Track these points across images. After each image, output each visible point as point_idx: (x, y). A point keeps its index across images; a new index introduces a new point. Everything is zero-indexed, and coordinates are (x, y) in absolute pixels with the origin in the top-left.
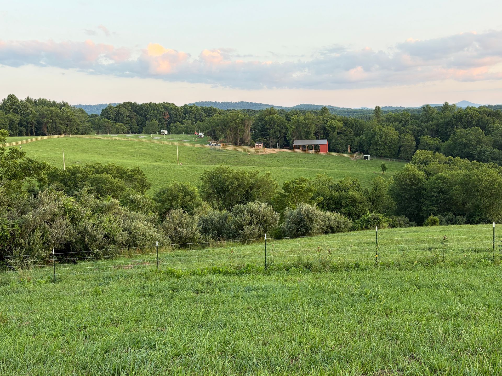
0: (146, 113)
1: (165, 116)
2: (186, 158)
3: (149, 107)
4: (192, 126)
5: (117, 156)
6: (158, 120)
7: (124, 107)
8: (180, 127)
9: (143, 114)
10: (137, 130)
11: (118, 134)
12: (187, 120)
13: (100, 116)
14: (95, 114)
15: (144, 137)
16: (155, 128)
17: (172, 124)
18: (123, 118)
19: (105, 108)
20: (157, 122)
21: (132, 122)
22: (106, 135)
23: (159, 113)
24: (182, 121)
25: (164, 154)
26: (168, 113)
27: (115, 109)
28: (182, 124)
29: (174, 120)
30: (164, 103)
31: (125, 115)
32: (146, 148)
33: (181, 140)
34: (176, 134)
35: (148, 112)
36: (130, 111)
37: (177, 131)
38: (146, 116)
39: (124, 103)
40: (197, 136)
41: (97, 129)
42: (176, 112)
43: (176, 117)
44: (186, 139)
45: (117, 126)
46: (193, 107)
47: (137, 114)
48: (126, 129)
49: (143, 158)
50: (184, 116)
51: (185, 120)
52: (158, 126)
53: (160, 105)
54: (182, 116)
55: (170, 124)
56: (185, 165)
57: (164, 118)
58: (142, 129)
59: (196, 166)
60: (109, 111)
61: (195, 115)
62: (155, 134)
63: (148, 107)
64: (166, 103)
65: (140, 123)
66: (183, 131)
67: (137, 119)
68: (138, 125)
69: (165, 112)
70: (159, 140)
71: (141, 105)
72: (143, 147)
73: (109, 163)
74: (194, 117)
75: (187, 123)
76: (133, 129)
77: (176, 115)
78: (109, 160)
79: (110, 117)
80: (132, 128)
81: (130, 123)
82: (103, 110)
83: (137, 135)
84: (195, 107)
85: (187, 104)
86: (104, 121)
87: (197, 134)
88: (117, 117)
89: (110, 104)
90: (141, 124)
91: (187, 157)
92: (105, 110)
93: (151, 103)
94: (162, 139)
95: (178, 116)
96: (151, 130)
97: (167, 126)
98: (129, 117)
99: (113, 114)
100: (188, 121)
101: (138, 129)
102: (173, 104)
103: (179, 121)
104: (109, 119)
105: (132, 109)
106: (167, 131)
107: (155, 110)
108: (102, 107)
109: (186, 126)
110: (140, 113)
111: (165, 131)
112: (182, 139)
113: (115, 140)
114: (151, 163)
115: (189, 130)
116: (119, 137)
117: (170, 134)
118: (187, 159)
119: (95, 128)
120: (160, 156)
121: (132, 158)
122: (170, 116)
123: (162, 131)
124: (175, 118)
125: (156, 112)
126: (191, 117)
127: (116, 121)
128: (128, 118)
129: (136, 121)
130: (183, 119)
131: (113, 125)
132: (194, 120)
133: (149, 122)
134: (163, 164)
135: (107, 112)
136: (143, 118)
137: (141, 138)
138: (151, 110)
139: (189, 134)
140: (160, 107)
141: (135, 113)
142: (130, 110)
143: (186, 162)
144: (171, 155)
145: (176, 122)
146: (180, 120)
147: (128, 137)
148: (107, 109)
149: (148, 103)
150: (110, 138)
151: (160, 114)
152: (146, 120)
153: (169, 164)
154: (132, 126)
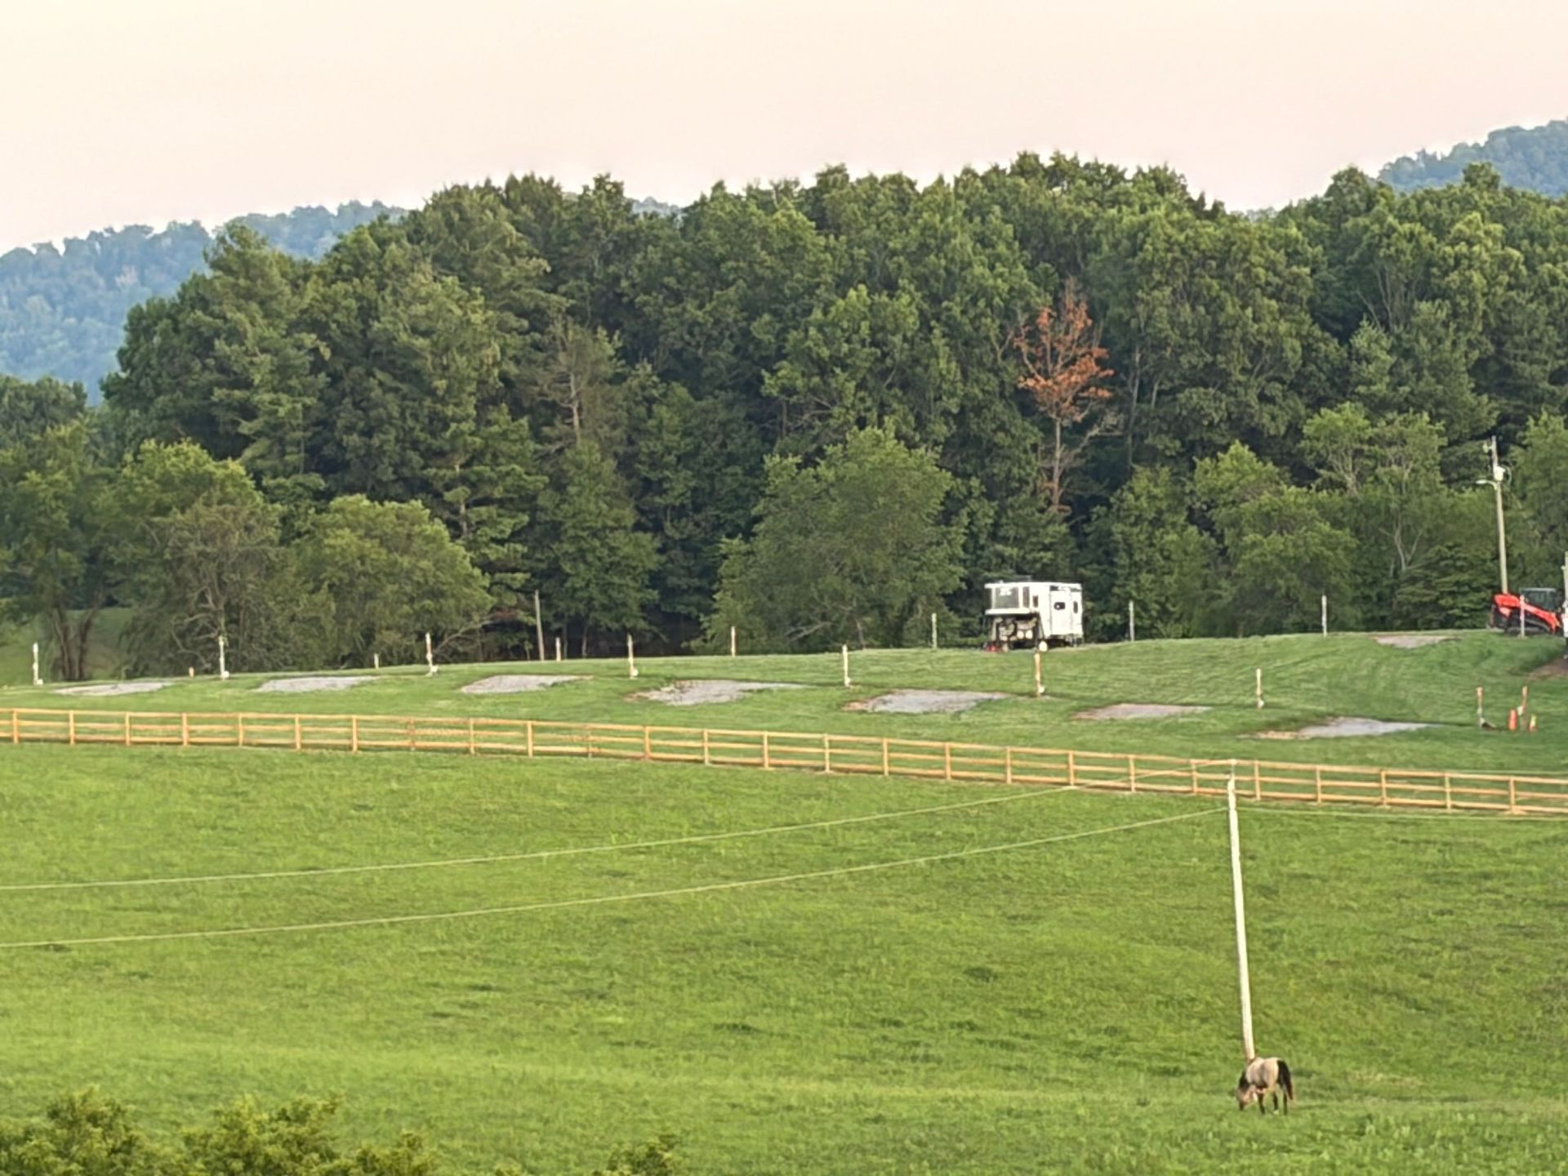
0: (762, 327)
1: (1044, 360)
2: (1366, 990)
3: (813, 239)
4: (1445, 495)
5: (343, 991)
6: (941, 430)
7: (443, 263)
8: (1270, 521)
9: (724, 355)
10: (634, 594)
11: (357, 660)
12: (1376, 407)
13: (96, 401)
14: (30, 377)
15: (723, 691)
16: (903, 547)
17: (1142, 479)
18: (438, 423)
19: (170, 292)
20: (926, 455)
21: (559, 484)
22: (193, 681)
23: (952, 332)
24: (1295, 431)
25: (1044, 934)
26: (1080, 322)
27: (311, 291)
28: (1302, 475)
29: (1178, 428)
30: (1026, 166)
31: (457, 383)
32: (776, 862)
33: (1296, 723)
34: (1210, 631)
35: (791, 313)
36: (537, 319)
37: (1227, 592)
38: (770, 386)
39: (451, 202)
40: (1523, 643)
41: (60, 604)
42: (1214, 305)
43: (1212, 376)
44: (1362, 708)
45: (343, 539)
46: (1467, 204)
47: (628, 355)
48: (479, 594)
49: (731, 1007)
50: (1331, 348)
51: (1347, 416)
52: (946, 517)
53: (975, 210)
54: (1292, 349)
55: (1118, 477)
56: (1352, 1109)
57: (1025, 403)
58: (709, 573)
59: (1528, 1108)
60: (235, 335)
61: (1499, 333)
62: (893, 636)
63: (793, 249)
64: (1060, 172)
65: (680, 484)
66: (1314, 573)
67: (636, 431)
68: (649, 522)
69: (1042, 302)
70: (953, 725)
71: (696, 213)
72: (723, 841)
73: (244, 1102)
74: (1478, 369)
75: (1368, 456)
76: (579, 576)
77: (1214, 342)
78: (233, 1052)
79: (249, 412)
80: (554, 572)
81: (525, 500)
82: (140, 324)
83: (632, 665)
84: (1497, 214)
85: (1372, 170)
86: (166, 482)
87: (1537, 625)
88: (346, 414)
89: (237, 230)
90: (698, 501)
91: (1383, 974)
92: (169, 314)
93: (832, 179)
94: (1008, 720)
95: (1235, 363)
96: (832, 580)
97: (1079, 508)
98: (517, 411)
99: (283, 370)
100: (1391, 425)
101: (655, 579)
102: (1161, 183)
103: (1255, 439)
104: (224, 446)
105: (552, 281)
106: (1070, 593)
107: (891, 287)
108: (128, 279)
109: (1365, 509)
110: (673, 337)
111: (1039, 589)
112: (1297, 704)
113: (319, 754)
114: (848, 1089)
115: (1406, 559)
116: (371, 704)
117: (1116, 633)
118: (1388, 1012)
119: (23, 585)
120: (981, 974)
121: (566, 1018)
122: (1117, 366)
123: (1000, 589)
124: (1194, 396)
125: (906, 305)
126: (1440, 371)
127: (327, 467)
128: (501, 416)
129: (625, 464)
130: (1318, 403)
131: (289, 531)
132: (1488, 409)
133: (809, 461)
134: (1025, 1097)
135: (205, 346)
136: (716, 407)
137: (693, 716)
138: (843, 285)
139: (1412, 625)
140: (962, 241)
141: (605, 346)
142: (531, 295)
143: (1373, 1050)
144: (1148, 955)
145: (1213, 450)
146: (1273, 423)
147: (511, 701)
148: (197, 296)
149: (785, 190)
150: (250, 726)
151: (964, 345)
152: (768, 440)
153: (1119, 1095)
154: (555, 530)
